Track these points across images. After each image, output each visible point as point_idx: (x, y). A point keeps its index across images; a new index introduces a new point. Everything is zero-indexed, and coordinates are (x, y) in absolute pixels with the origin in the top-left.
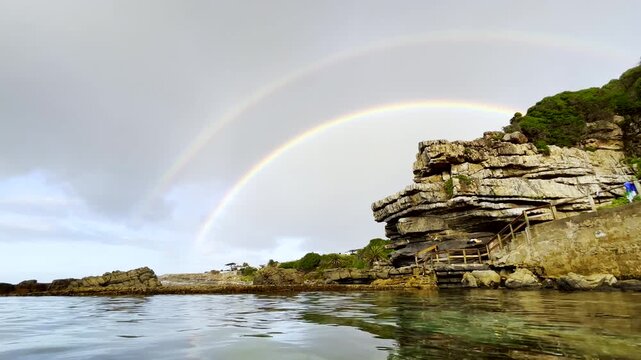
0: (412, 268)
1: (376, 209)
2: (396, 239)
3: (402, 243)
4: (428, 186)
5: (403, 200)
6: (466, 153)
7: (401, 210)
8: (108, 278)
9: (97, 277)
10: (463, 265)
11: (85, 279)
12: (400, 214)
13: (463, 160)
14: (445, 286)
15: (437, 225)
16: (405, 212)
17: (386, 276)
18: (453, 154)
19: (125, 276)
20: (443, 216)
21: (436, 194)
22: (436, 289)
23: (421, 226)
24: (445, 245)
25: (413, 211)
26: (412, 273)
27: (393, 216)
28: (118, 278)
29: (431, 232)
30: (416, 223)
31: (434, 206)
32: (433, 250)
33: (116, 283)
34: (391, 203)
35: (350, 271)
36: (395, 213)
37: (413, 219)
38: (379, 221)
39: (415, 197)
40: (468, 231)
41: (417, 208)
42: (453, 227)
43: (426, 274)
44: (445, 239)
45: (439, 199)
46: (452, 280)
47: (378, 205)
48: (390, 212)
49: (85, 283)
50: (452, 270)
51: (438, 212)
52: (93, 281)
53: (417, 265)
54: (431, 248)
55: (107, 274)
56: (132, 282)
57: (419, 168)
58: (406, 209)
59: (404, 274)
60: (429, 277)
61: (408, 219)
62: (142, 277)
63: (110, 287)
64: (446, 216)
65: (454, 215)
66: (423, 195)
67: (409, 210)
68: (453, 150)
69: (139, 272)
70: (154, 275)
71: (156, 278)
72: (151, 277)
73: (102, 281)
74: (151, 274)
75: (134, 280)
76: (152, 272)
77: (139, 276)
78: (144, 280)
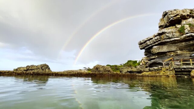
0: (161, 68)
1: (141, 44)
2: (150, 56)
3: (153, 57)
4: (170, 30)
5: (156, 38)
6: (190, 13)
7: (155, 43)
8: (28, 67)
9: (24, 68)
10: (190, 66)
11: (19, 68)
12: (154, 44)
13: (189, 17)
14: (179, 75)
15: (173, 48)
16: (157, 43)
17: (148, 71)
18: (184, 14)
19: (35, 67)
20: (177, 44)
21: (174, 34)
22: (175, 77)
23: (165, 49)
24: (177, 58)
25: (161, 42)
26: (161, 70)
27: (150, 46)
28: (32, 68)
29: (169, 52)
30: (162, 48)
31: (173, 39)
32: (171, 60)
33: (32, 70)
34: (149, 40)
35: (132, 68)
36: (151, 44)
37: (161, 46)
38: (141, 49)
39: (162, 36)
40: (189, 51)
41: (163, 41)
42: (181, 50)
43: (170, 70)
44: (177, 55)
45: (175, 36)
46: (184, 73)
47: (142, 42)
48: (148, 44)
49: (18, 69)
50: (184, 68)
51: (174, 42)
52: (22, 69)
53: (164, 66)
54: (169, 59)
55: (28, 66)
56: (38, 70)
57: (162, 24)
58: (157, 42)
59: (157, 70)
60: (172, 72)
61: (158, 46)
62: (43, 68)
63: (29, 72)
64: (178, 44)
65: (183, 43)
66: (167, 35)
67: (159, 42)
68: (184, 12)
69: (42, 66)
70: (48, 67)
71: (49, 68)
72: (47, 68)
73: (26, 69)
74: (47, 67)
75: (39, 69)
76: (48, 66)
77: (42, 68)
78: (44, 69)
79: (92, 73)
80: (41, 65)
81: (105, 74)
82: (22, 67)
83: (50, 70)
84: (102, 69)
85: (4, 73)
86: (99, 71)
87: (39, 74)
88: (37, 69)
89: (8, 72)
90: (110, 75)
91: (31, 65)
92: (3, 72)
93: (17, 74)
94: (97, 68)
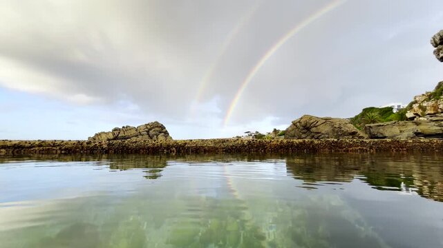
8: (116, 133)
9: (107, 133)
19: (133, 132)
28: (126, 134)
33: (125, 138)
52: (104, 137)
55: (115, 130)
56: (140, 138)
62: (151, 132)
69: (148, 127)
70: (164, 130)
71: (166, 133)
72: (160, 132)
73: (111, 136)
74: (161, 129)
75: (143, 135)
76: (162, 127)
77: (148, 132)
78: (153, 136)
79: (301, 141)
80: (146, 125)
81: (350, 146)
82: (104, 133)
83: (168, 138)
84: (325, 129)
85: (31, 147)
86: (316, 136)
87: (128, 149)
88: (137, 136)
89: (40, 145)
90: (371, 148)
91: (124, 127)
92: (27, 145)
93: (66, 149)
94: (305, 127)
